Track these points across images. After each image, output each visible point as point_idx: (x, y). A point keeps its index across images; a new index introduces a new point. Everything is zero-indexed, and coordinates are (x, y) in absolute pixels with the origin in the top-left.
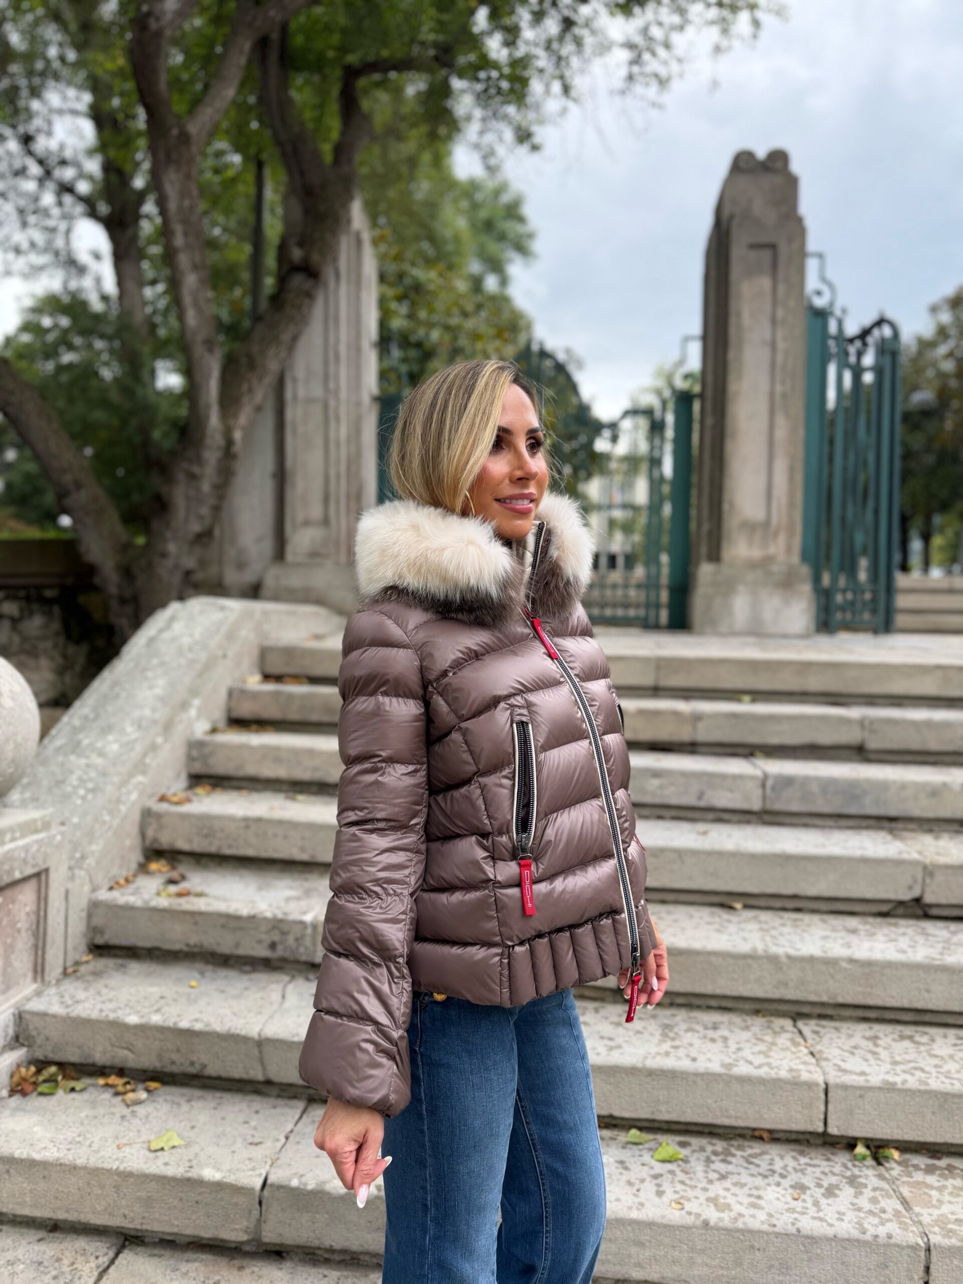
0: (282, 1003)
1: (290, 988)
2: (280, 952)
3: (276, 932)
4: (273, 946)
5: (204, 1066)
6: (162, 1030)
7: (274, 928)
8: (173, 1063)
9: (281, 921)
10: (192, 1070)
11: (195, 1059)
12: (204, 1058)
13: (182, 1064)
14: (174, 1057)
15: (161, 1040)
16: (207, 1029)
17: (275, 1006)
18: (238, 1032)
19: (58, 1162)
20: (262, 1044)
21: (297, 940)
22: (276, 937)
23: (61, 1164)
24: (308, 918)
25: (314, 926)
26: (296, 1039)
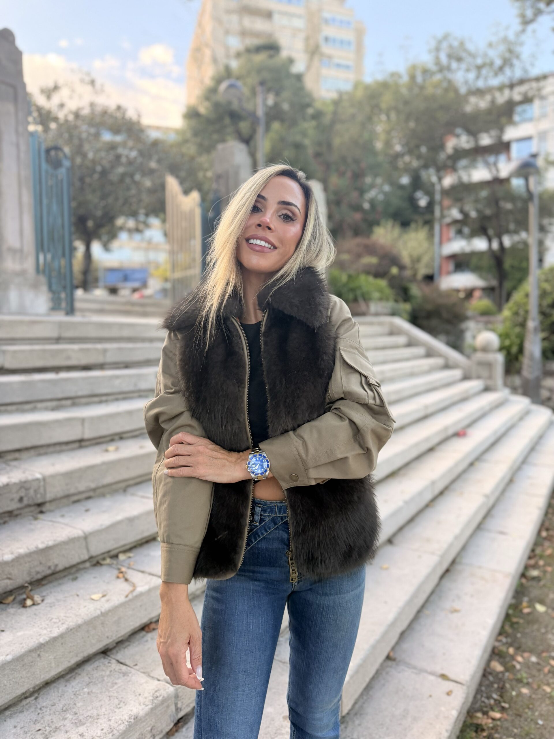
2: (25, 502)
3: (23, 490)
4: (21, 500)
5: (56, 565)
6: (30, 555)
7: (22, 487)
8: (38, 573)
9: (26, 482)
10: (49, 572)
11: (50, 564)
12: (56, 561)
13: (43, 571)
14: (38, 569)
15: (29, 562)
16: (56, 542)
18: (73, 536)
19: (69, 630)
20: (86, 537)
21: (35, 491)
22: (22, 493)
23: (71, 630)
24: (38, 476)
25: (44, 479)
26: (103, 527)
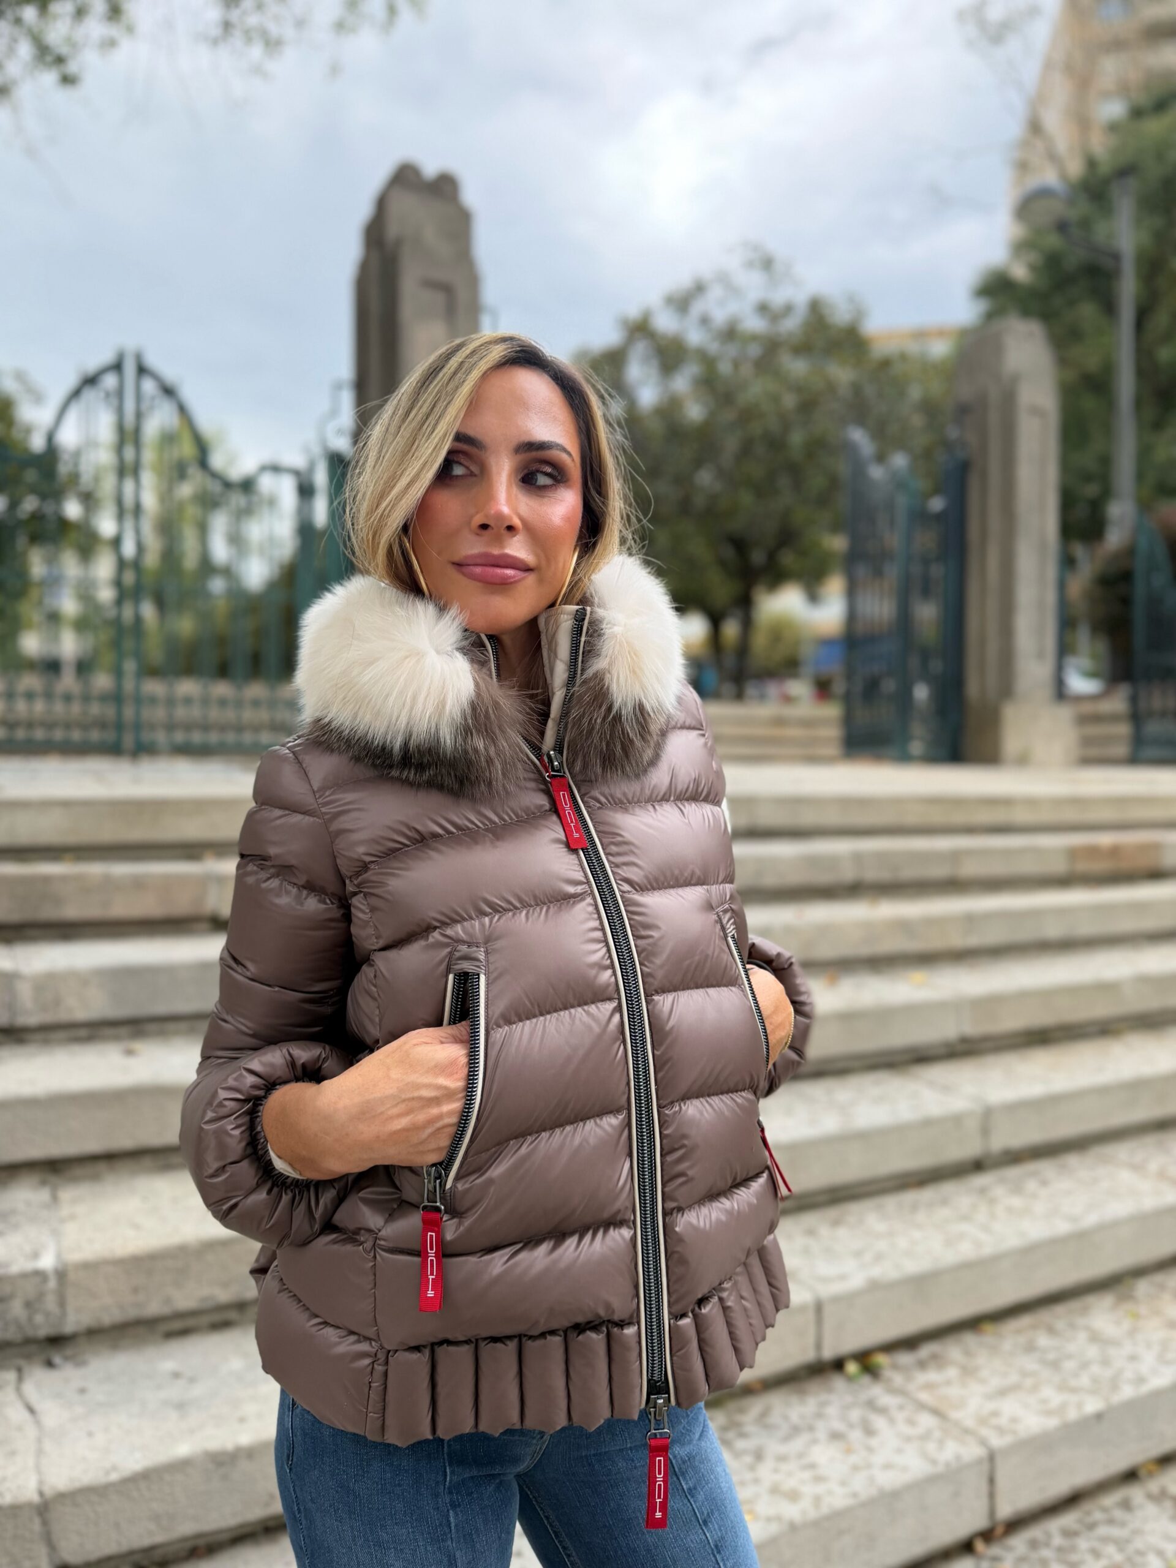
0: (38, 1423)
1: (29, 1388)
17: (31, 1432)
20: (46, 1506)
24: (47, 1262)
25: (61, 1274)
26: (114, 1477)
